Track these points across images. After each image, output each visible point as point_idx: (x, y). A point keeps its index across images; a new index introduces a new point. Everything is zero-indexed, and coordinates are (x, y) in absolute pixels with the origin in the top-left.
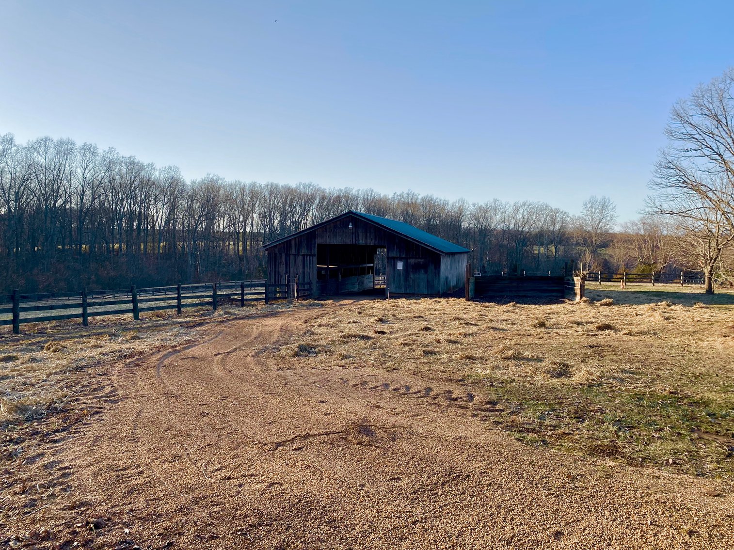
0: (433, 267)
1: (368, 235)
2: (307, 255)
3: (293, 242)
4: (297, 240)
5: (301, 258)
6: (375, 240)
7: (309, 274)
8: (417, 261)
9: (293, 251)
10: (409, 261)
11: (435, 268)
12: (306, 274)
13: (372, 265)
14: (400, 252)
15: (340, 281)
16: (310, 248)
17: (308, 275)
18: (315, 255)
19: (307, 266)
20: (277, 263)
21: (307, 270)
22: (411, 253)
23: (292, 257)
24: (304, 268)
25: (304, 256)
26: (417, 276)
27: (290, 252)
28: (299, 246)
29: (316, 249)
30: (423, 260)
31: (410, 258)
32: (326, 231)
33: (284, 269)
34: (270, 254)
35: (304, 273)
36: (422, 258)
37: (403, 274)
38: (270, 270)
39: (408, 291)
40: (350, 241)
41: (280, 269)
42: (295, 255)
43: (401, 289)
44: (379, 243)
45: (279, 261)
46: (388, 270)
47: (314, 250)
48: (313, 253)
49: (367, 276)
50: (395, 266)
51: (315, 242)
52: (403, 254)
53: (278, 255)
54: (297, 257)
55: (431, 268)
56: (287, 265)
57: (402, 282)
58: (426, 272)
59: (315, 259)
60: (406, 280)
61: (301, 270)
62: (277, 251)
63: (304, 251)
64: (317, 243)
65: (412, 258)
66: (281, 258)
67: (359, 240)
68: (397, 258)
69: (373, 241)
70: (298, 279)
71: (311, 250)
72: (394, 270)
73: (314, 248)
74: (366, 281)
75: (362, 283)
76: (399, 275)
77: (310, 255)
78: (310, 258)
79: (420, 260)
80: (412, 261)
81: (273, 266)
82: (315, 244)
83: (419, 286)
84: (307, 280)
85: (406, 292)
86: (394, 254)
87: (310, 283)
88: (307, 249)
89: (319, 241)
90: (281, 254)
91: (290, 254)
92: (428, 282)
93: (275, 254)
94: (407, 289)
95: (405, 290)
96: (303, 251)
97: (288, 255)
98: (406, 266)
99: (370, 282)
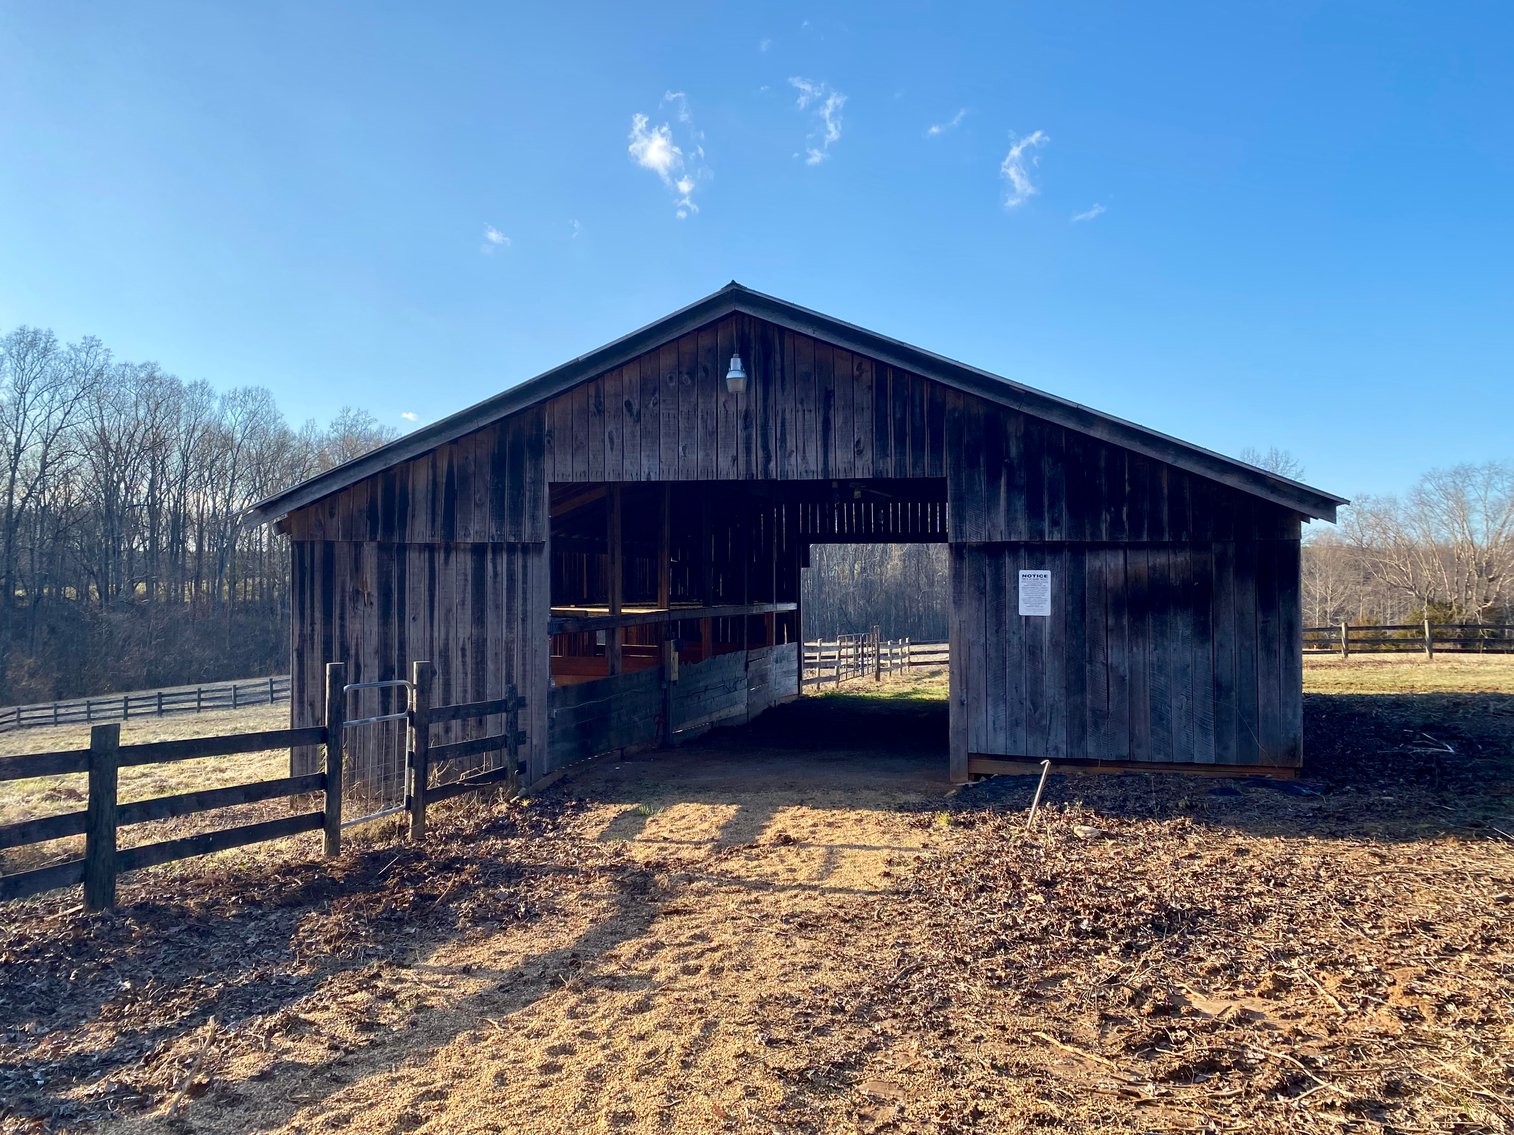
0: (1250, 600)
1: (838, 421)
2: (497, 549)
3: (420, 480)
4: (443, 465)
5: (463, 563)
6: (883, 451)
7: (509, 650)
8: (1143, 562)
9: (420, 530)
10: (1093, 563)
11: (1266, 604)
12: (490, 654)
13: (792, 607)
14: (1034, 511)
15: (675, 676)
16: (509, 504)
17: (503, 657)
18: (538, 547)
19: (497, 607)
20: (337, 598)
21: (496, 630)
22: (1106, 517)
23: (416, 562)
24: (479, 619)
25: (479, 550)
26: (1145, 654)
27: (403, 536)
28: (450, 500)
29: (545, 515)
30: (1181, 558)
31: (1097, 547)
32: (600, 411)
33: (373, 626)
34: (299, 546)
35: (480, 646)
36: (1175, 546)
37: (1055, 645)
38: (302, 635)
39: (1091, 749)
40: (735, 459)
41: (354, 627)
42: (430, 548)
43: (1045, 731)
44: (900, 465)
45: (349, 588)
46: (964, 617)
47: (534, 518)
48: (526, 538)
49: (778, 650)
50: (999, 598)
51: (539, 471)
52: (1055, 523)
53: (343, 551)
54: (440, 557)
55: (1237, 602)
56: (390, 603)
57: (1052, 687)
58: (1203, 631)
59: (540, 568)
60: (1076, 680)
61: (464, 631)
62: (335, 529)
63: (478, 527)
64: (549, 479)
65: (1113, 546)
66: (357, 568)
67: (787, 455)
68: (1013, 548)
69: (868, 455)
70: (423, 690)
71: (517, 522)
72: (1000, 624)
73: (535, 507)
74: (774, 670)
75: (763, 678)
76: (1034, 651)
77: (511, 549)
78: (510, 563)
79: (1161, 559)
80: (1109, 566)
81: (318, 615)
82: (537, 482)
83: (1159, 718)
84: (495, 690)
85: (1078, 754)
86: (999, 523)
87: (513, 704)
88: (498, 515)
89: (561, 467)
90: (358, 546)
91: (403, 548)
92: (1219, 688)
93: (329, 547)
94: (1082, 738)
95: (1070, 743)
96: (475, 527)
97: (394, 552)
98: (1073, 598)
99: (787, 673)
